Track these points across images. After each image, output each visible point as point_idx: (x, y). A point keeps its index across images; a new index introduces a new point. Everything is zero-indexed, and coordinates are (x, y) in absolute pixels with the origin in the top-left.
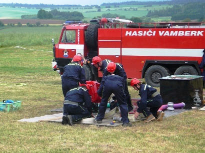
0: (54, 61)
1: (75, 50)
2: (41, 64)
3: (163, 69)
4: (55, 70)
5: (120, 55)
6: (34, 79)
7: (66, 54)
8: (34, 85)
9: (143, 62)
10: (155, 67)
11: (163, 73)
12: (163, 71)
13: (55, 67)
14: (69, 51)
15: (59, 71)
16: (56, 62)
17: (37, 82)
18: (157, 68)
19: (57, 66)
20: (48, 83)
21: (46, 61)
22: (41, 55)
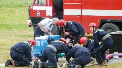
0: (29, 19)
1: (46, 11)
2: (21, 21)
3: (115, 26)
4: (30, 26)
5: (80, 15)
6: (14, 33)
7: (38, 14)
8: (13, 38)
9: (98, 20)
10: (108, 24)
11: (114, 30)
12: (114, 28)
13: (30, 24)
14: (41, 11)
15: (33, 27)
16: (31, 20)
17: (16, 36)
18: (109, 25)
19: (31, 23)
20: (24, 36)
21: (25, 19)
22: (21, 15)
